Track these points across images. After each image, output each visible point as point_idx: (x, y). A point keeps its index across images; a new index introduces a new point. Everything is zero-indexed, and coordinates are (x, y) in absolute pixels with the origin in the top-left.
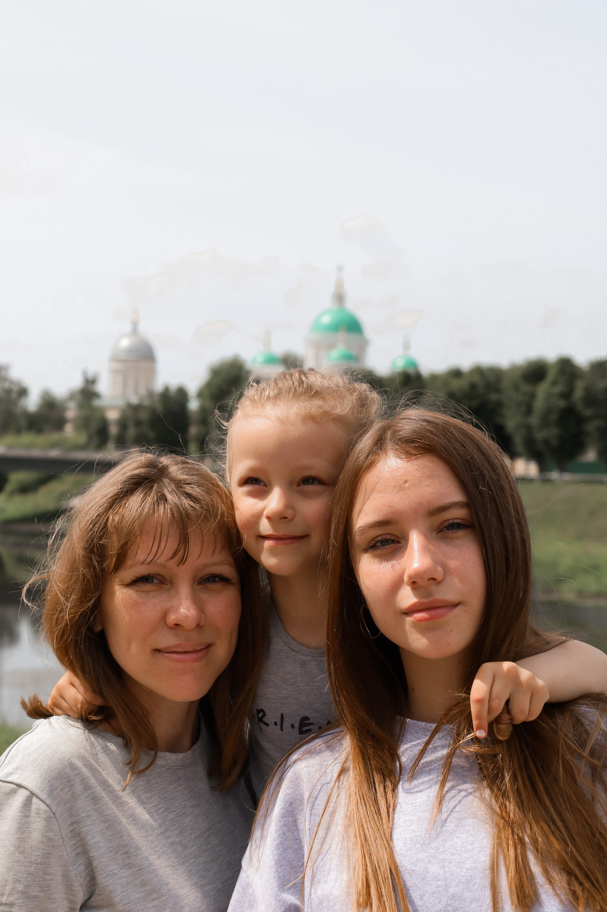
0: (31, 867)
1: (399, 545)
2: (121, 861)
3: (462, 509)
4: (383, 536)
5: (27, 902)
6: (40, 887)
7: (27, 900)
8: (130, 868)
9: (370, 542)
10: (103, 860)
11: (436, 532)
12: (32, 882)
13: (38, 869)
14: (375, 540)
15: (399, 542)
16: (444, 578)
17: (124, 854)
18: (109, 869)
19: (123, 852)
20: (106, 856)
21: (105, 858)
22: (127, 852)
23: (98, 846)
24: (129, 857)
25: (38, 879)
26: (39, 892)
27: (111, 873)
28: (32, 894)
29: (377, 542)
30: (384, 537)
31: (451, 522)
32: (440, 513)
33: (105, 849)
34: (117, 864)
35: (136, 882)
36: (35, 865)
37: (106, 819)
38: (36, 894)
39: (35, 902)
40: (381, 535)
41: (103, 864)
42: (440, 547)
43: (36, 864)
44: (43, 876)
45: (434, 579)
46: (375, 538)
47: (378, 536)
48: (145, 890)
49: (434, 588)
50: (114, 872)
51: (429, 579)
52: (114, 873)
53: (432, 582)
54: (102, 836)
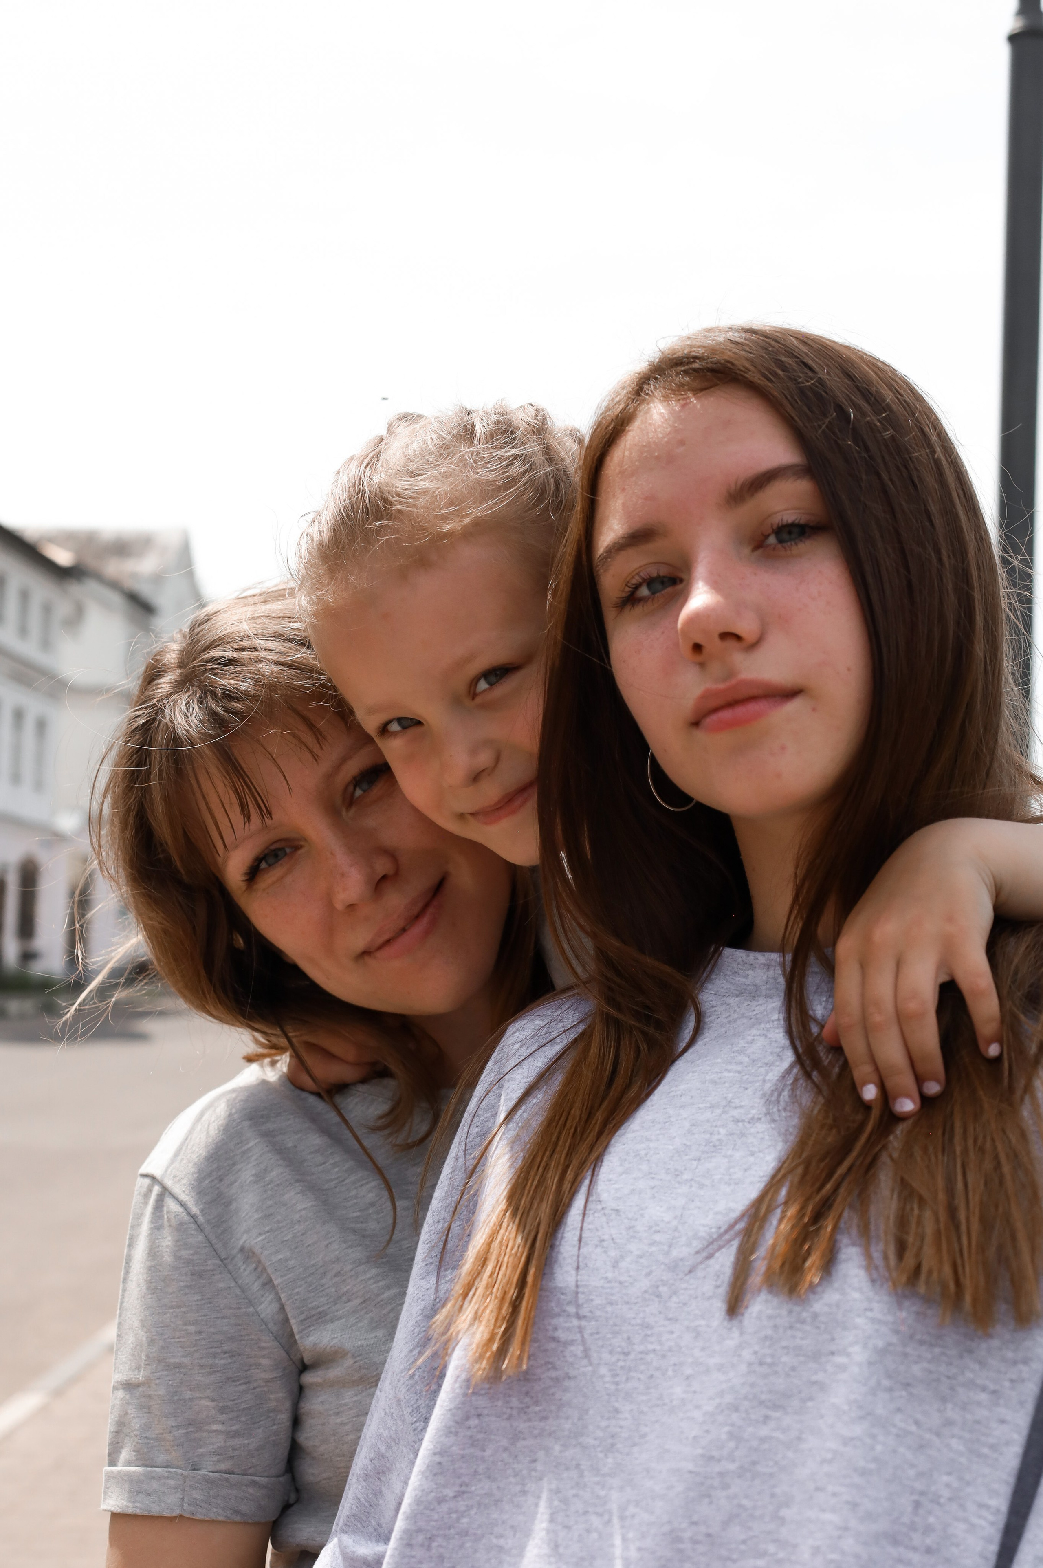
0: (166, 1313)
2: (333, 1290)
5: (166, 1376)
6: (182, 1347)
7: (166, 1373)
8: (349, 1301)
10: (296, 1290)
12: (169, 1340)
13: (176, 1317)
17: (336, 1275)
18: (310, 1306)
19: (334, 1272)
20: (303, 1282)
21: (301, 1286)
22: (339, 1272)
23: (287, 1267)
24: (344, 1280)
25: (177, 1334)
26: (183, 1356)
27: (313, 1312)
28: (172, 1360)
33: (301, 1270)
34: (327, 1295)
35: (361, 1324)
36: (172, 1310)
37: (301, 1216)
38: (177, 1360)
39: (178, 1374)
41: (296, 1297)
43: (172, 1307)
44: (185, 1328)
48: (375, 1337)
50: (321, 1309)
52: (320, 1313)
54: (296, 1248)
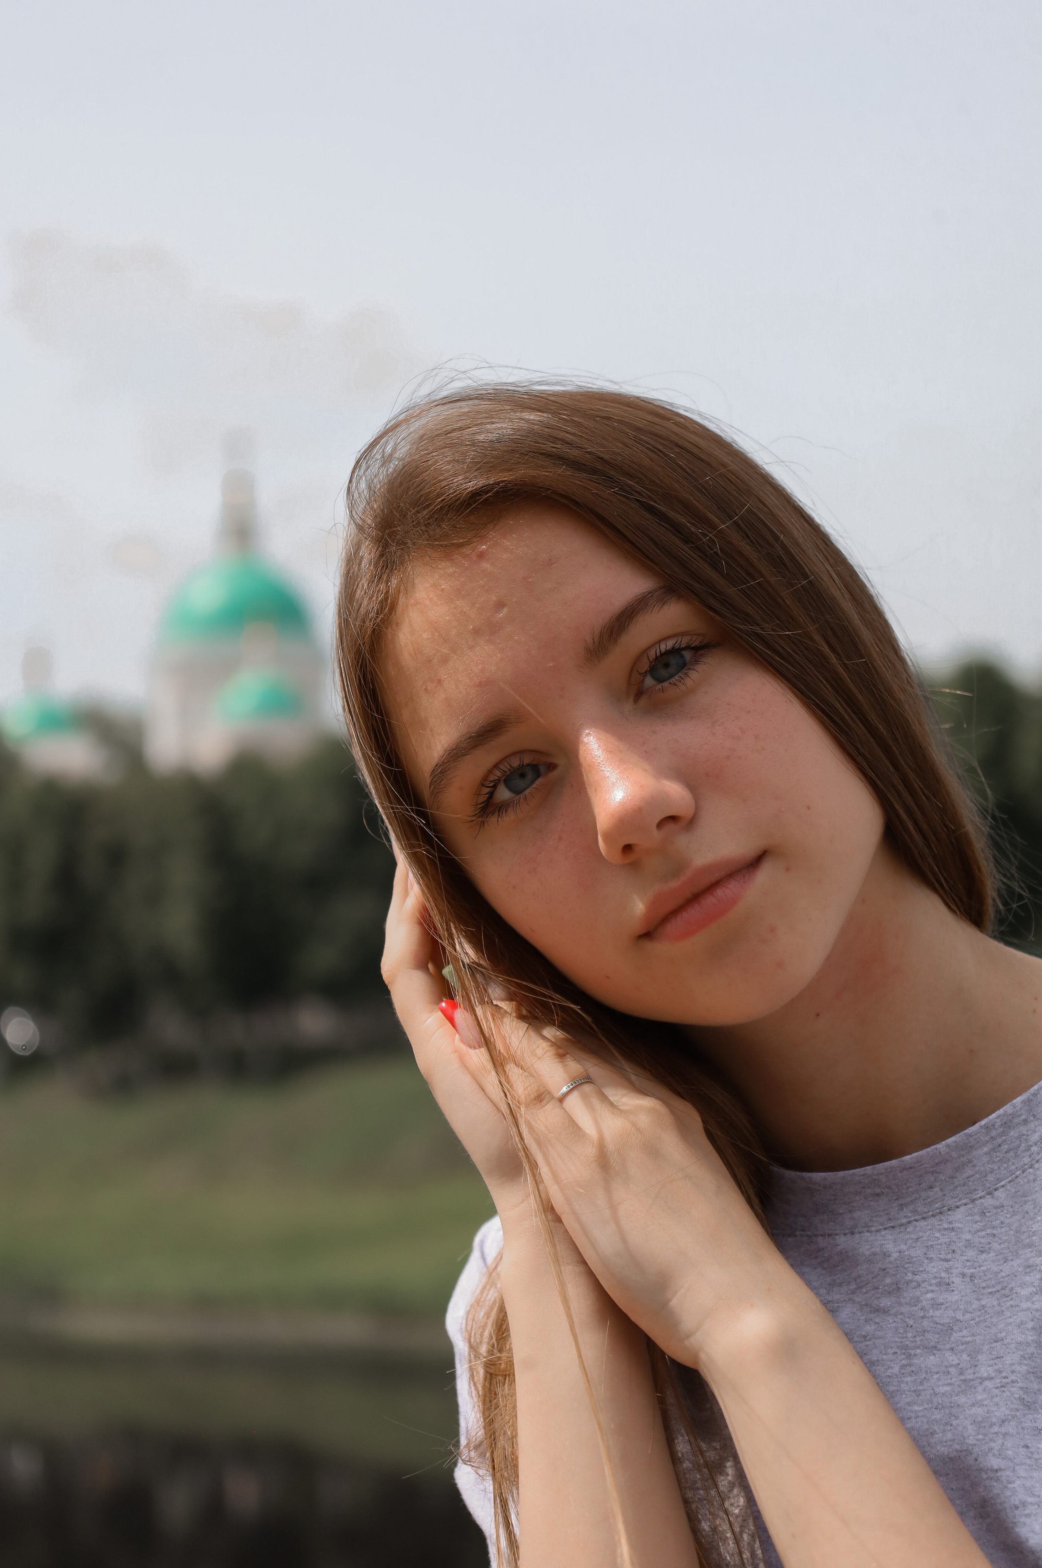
1: (555, 774)
3: (666, 607)
4: (502, 767)
9: (478, 794)
11: (631, 700)
14: (487, 783)
15: (552, 767)
16: (697, 808)
29: (495, 787)
30: (505, 767)
31: (652, 654)
32: (616, 641)
40: (496, 766)
42: (654, 732)
45: (673, 819)
46: (485, 778)
47: (490, 772)
49: (682, 842)
51: (660, 825)
53: (670, 827)
